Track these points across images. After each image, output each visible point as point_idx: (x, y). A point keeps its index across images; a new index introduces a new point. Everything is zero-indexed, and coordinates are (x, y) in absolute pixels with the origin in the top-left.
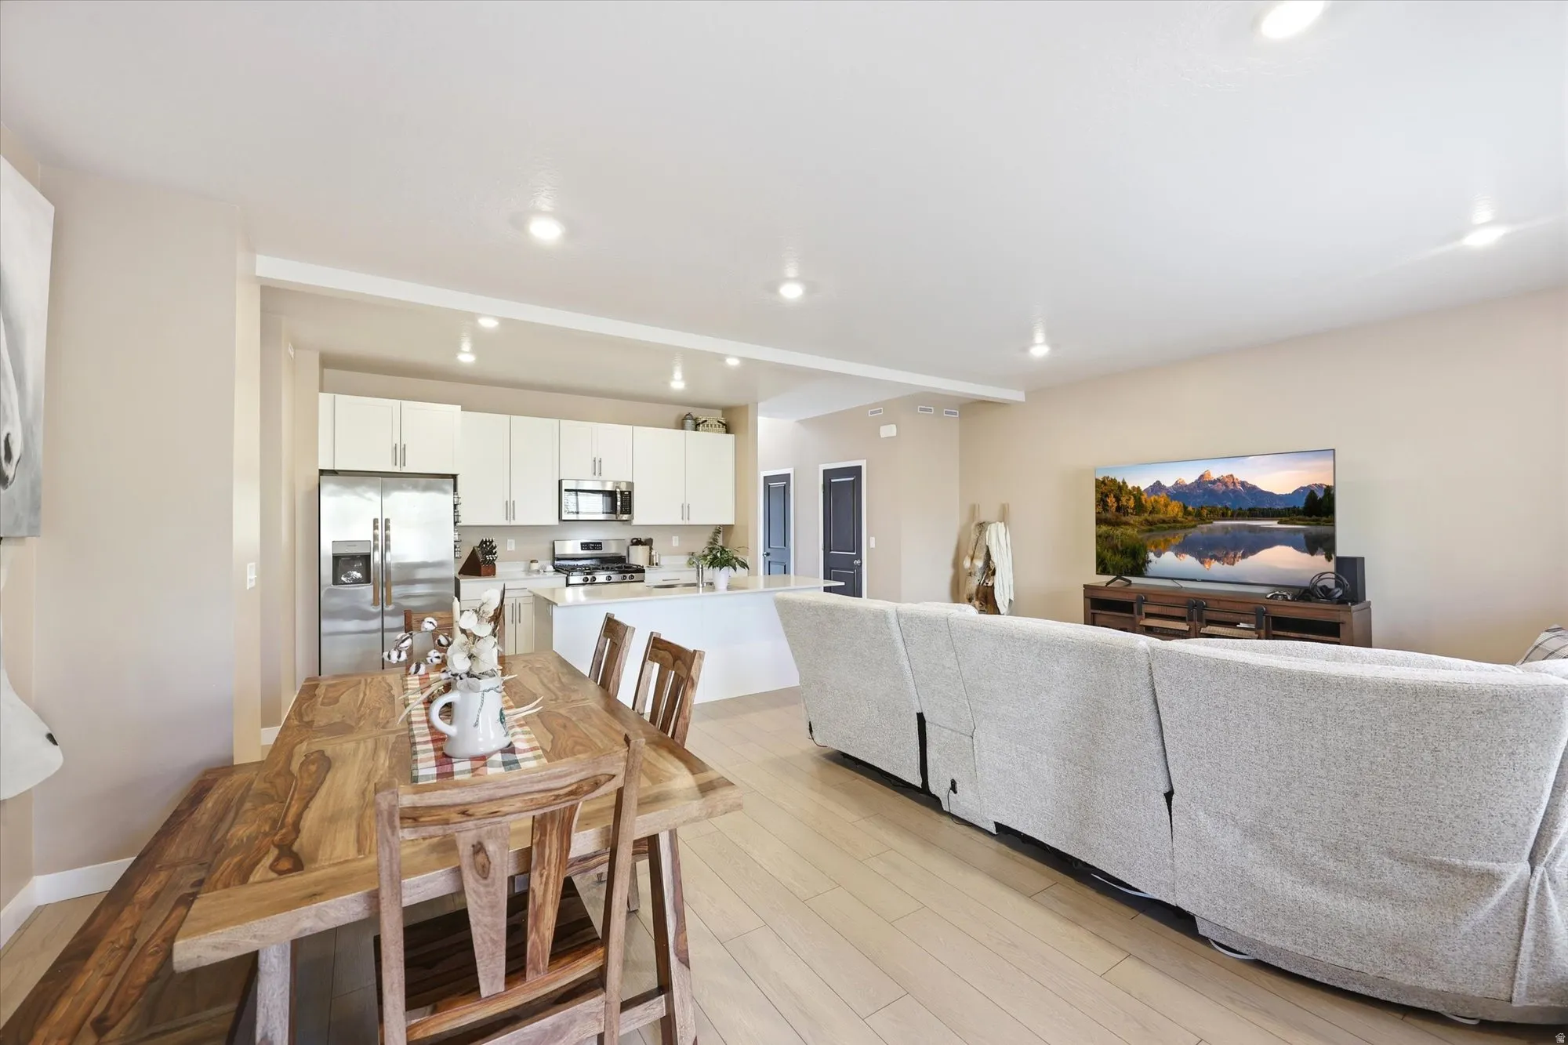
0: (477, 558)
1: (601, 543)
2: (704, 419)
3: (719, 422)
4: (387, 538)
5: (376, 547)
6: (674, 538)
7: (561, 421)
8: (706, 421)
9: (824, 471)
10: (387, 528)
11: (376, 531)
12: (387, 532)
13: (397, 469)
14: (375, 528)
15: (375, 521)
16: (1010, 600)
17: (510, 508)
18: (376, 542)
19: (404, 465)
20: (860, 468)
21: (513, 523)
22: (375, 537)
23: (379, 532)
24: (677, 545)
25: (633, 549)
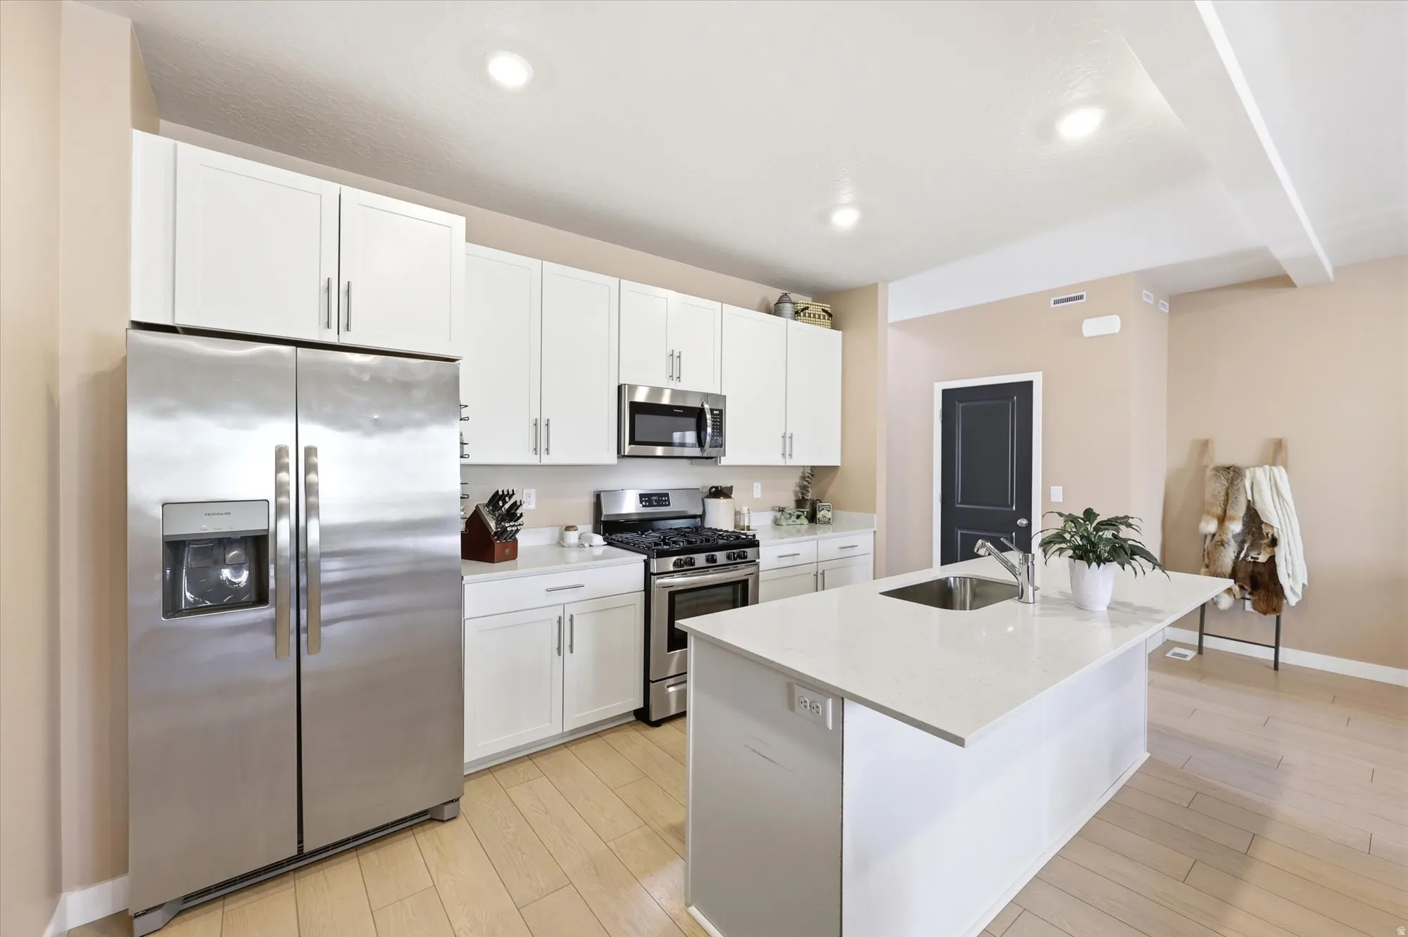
0: (485, 527)
1: (667, 495)
2: (805, 306)
3: (824, 310)
4: (311, 489)
5: (281, 510)
6: (755, 484)
7: (622, 280)
8: (807, 308)
9: (944, 391)
10: (311, 468)
11: (283, 476)
12: (312, 477)
13: (330, 337)
14: (280, 467)
15: (280, 453)
16: (1303, 584)
17: (540, 431)
18: (283, 499)
19: (348, 328)
20: (1029, 385)
21: (546, 460)
22: (280, 489)
23: (289, 477)
24: (759, 496)
25: (712, 503)
